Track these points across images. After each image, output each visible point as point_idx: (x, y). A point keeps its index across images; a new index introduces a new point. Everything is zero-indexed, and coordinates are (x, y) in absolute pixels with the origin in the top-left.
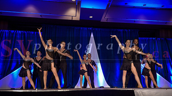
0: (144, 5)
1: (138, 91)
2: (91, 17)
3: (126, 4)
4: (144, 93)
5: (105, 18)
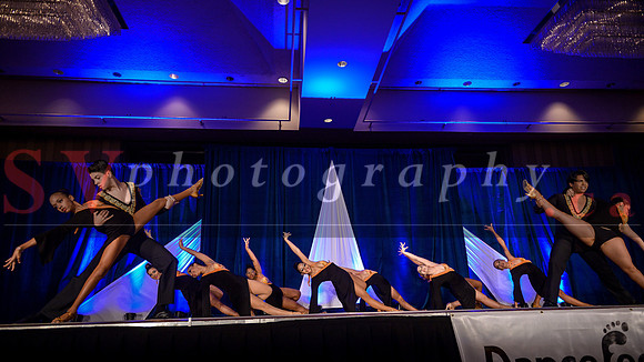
0: (466, 84)
1: (461, 318)
2: (329, 121)
3: (417, 83)
4: (478, 325)
5: (365, 122)
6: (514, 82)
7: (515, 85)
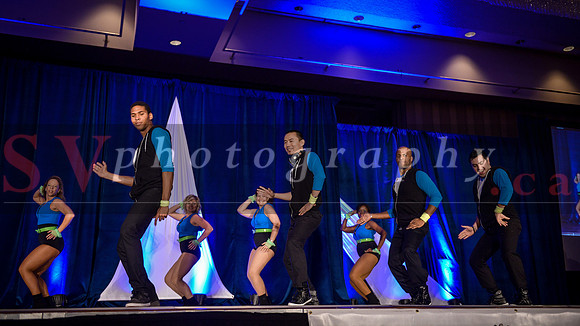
0: (356, 18)
1: (321, 316)
5: (225, 51)
6: (414, 23)
7: (414, 27)
